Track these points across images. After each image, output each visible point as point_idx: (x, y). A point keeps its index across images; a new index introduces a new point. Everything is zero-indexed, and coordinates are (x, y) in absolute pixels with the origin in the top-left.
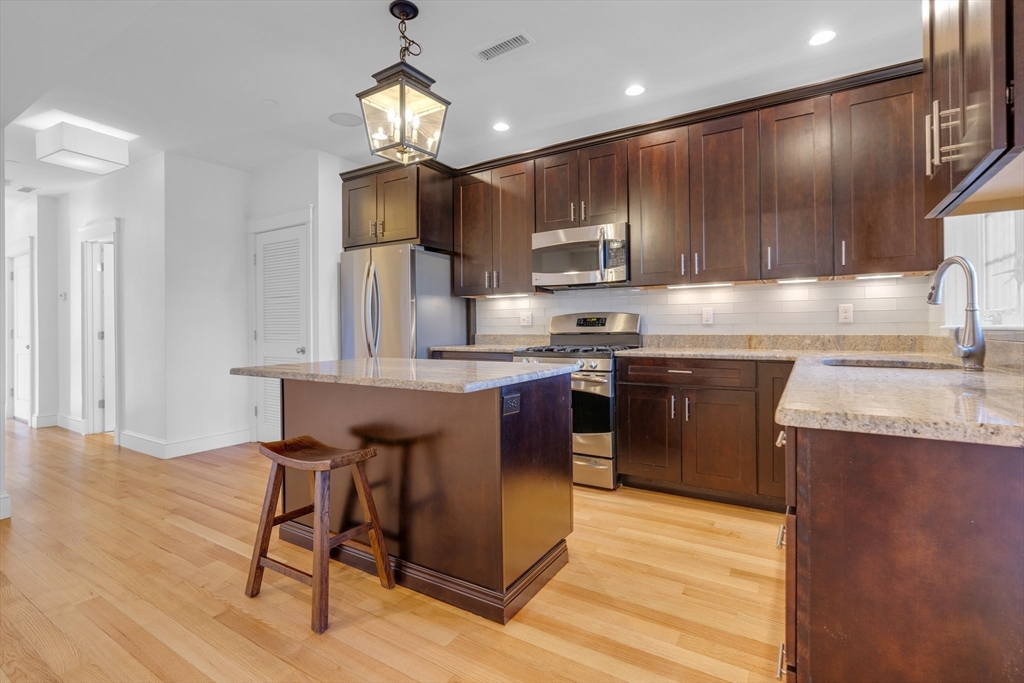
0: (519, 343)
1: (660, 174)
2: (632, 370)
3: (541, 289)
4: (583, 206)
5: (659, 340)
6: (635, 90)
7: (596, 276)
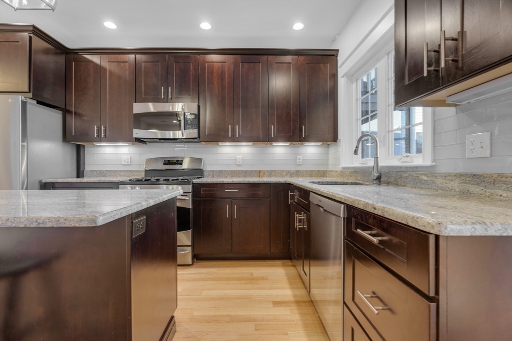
0: (121, 176)
1: (218, 79)
2: (203, 191)
3: (139, 140)
4: (170, 90)
5: (214, 173)
6: (206, 26)
7: (179, 134)
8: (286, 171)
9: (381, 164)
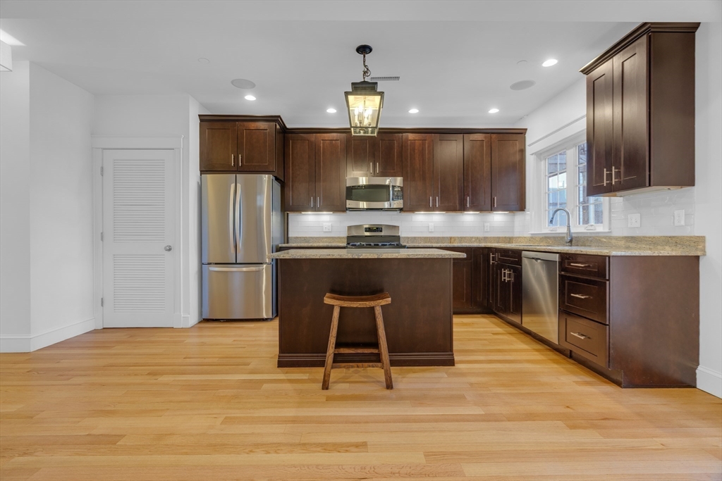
0: (323, 242)
4: (378, 165)
6: (414, 111)
7: (386, 205)
8: (475, 238)
9: (572, 231)
